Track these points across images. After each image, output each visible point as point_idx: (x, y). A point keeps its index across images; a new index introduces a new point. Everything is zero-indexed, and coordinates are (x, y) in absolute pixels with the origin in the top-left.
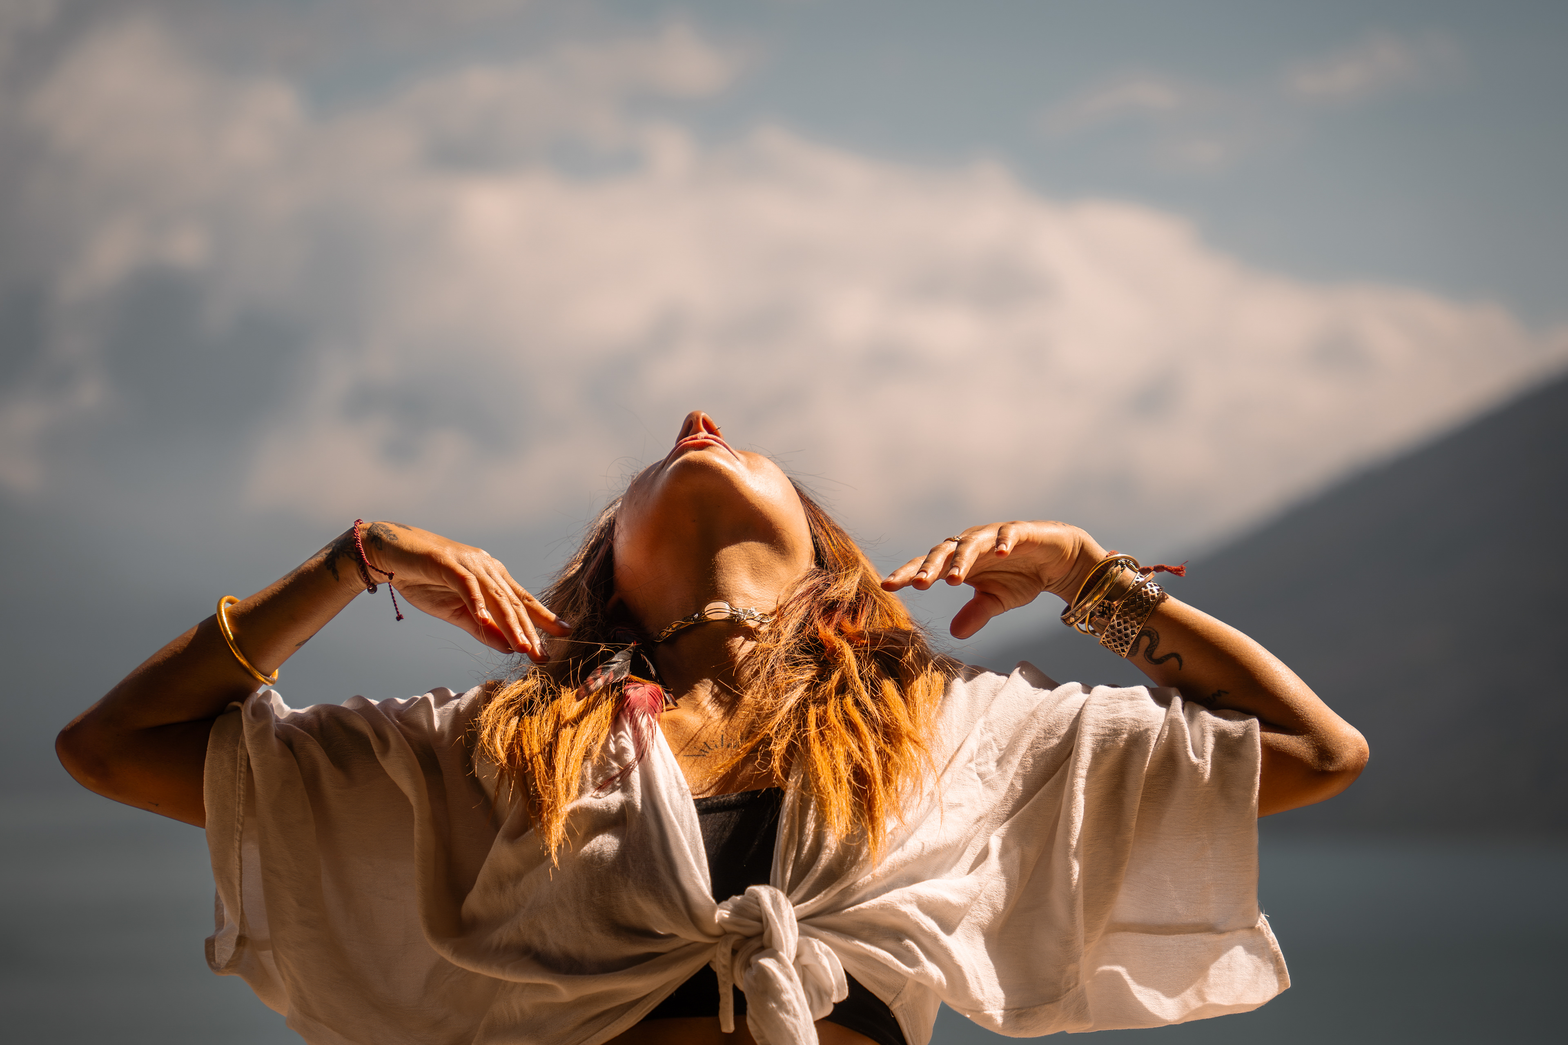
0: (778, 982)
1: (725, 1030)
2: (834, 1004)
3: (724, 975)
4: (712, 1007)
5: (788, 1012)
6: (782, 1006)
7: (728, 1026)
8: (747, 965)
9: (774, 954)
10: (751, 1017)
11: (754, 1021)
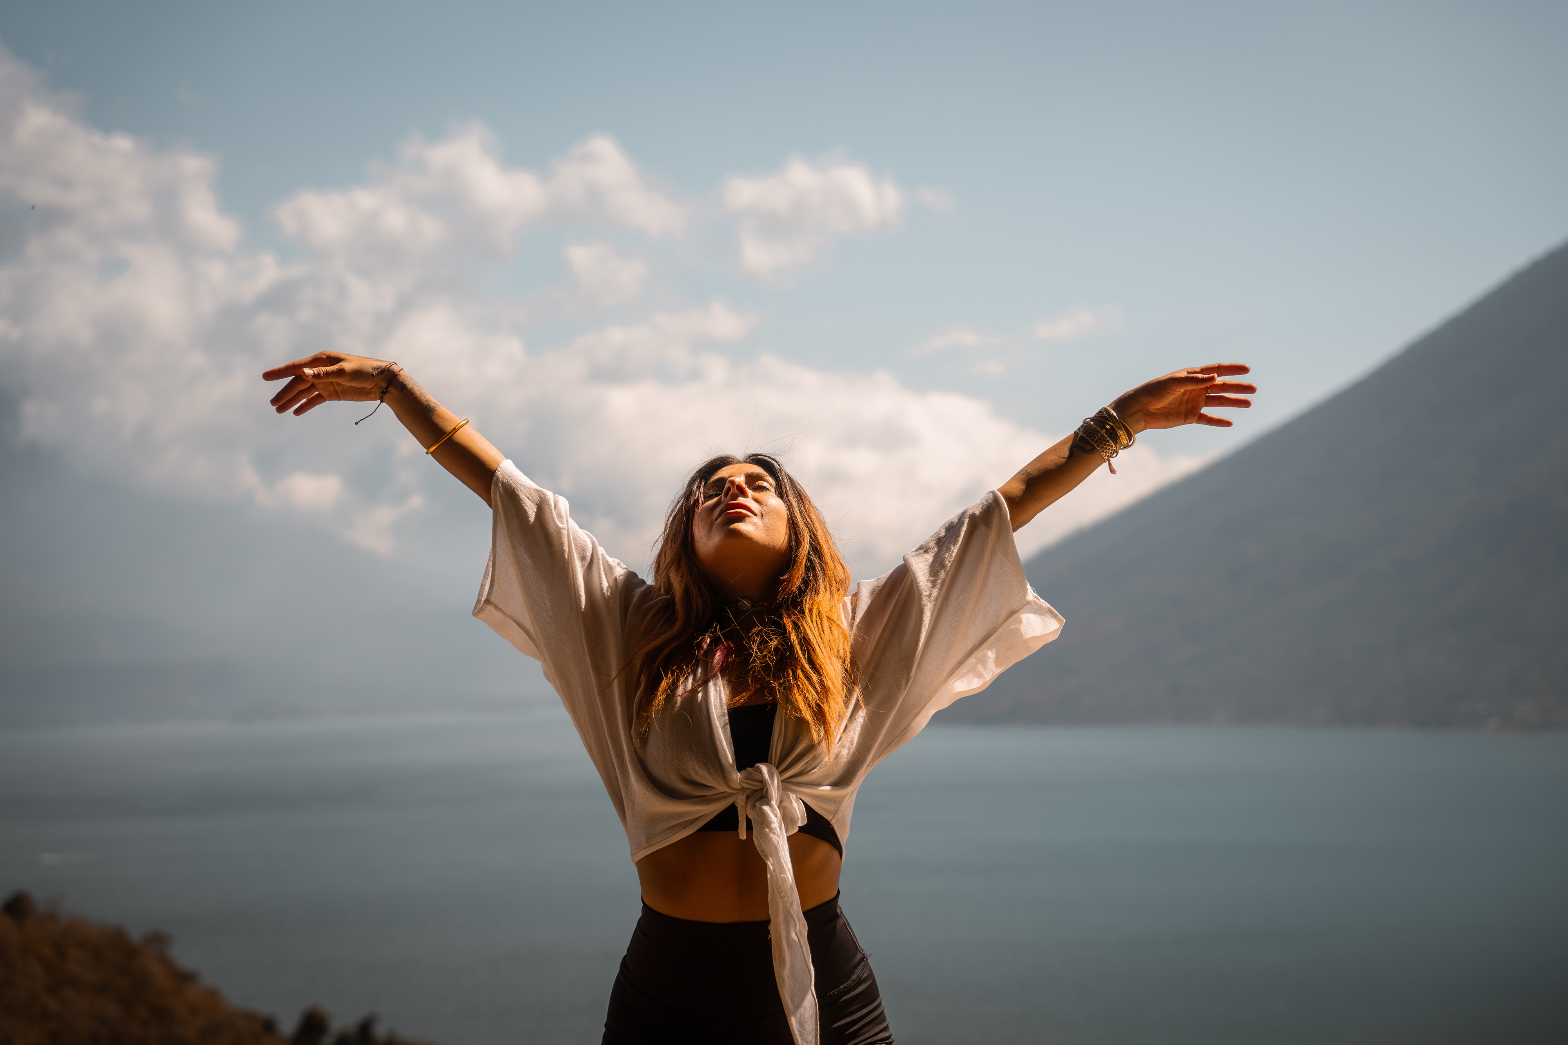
0: (770, 818)
1: (741, 838)
2: (799, 827)
3: (741, 811)
4: (735, 827)
5: (774, 834)
6: (771, 829)
7: (743, 836)
8: (754, 806)
9: (768, 803)
10: (755, 836)
11: (757, 838)
